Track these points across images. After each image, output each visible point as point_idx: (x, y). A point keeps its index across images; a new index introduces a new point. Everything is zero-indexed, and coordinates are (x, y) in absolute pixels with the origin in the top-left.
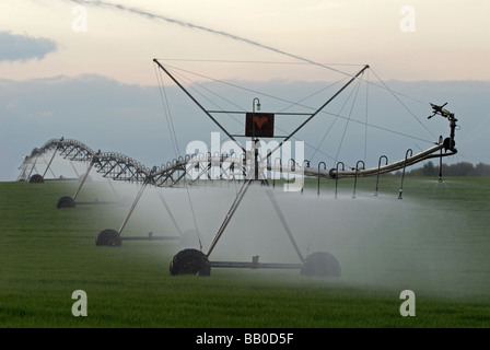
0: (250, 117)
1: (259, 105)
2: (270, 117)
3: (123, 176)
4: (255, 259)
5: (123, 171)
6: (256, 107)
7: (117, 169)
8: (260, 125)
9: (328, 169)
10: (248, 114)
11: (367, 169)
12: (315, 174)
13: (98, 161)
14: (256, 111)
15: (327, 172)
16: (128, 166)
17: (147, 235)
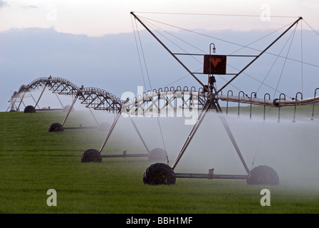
0: (207, 58)
1: (214, 49)
2: (223, 58)
3: (102, 106)
4: (212, 171)
5: (102, 103)
6: (212, 50)
7: (97, 101)
8: (215, 65)
9: (272, 99)
10: (206, 56)
11: (304, 99)
12: (261, 103)
13: (82, 95)
14: (212, 54)
15: (272, 101)
16: (106, 98)
17: (122, 153)
